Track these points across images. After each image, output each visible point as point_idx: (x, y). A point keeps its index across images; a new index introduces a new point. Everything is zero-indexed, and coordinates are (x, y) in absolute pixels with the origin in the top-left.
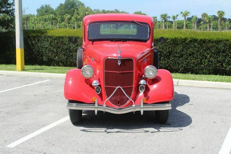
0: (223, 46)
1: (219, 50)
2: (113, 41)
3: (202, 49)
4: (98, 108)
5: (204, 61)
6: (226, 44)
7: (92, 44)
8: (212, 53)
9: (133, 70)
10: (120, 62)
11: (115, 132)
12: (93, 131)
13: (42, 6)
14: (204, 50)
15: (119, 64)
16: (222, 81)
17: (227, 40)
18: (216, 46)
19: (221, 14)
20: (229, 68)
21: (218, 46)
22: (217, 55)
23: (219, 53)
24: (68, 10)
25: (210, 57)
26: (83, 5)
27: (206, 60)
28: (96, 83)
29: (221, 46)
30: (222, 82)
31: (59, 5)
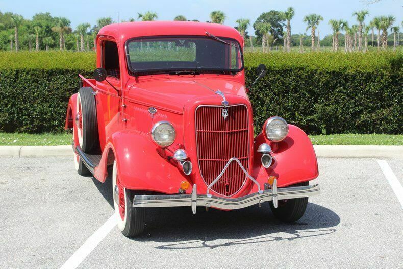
0: (294, 79)
1: (286, 87)
2: (175, 74)
3: (255, 87)
4: (197, 200)
5: (259, 109)
6: (300, 76)
7: (137, 81)
8: (275, 94)
9: (247, 126)
10: (226, 113)
11: (224, 245)
12: (180, 246)
14: (260, 88)
15: (225, 116)
16: (329, 143)
17: (302, 69)
18: (281, 81)
19: (217, 18)
20: (307, 121)
21: (285, 79)
22: (283, 98)
23: (287, 92)
25: (271, 101)
27: (262, 107)
28: (181, 155)
29: (290, 80)
30: (330, 145)
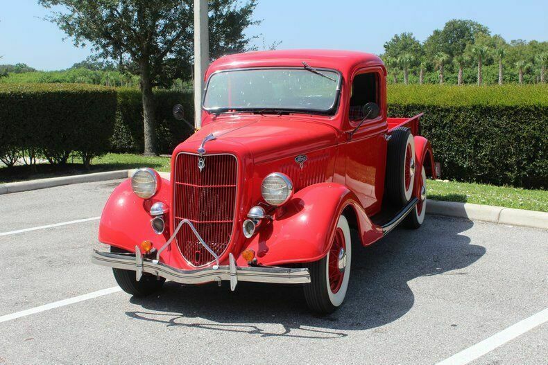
2: (257, 113)
9: (234, 182)
10: (203, 163)
13: (396, 36)
15: (201, 167)
24: (452, 43)
26: (485, 31)
31: (432, 34)
